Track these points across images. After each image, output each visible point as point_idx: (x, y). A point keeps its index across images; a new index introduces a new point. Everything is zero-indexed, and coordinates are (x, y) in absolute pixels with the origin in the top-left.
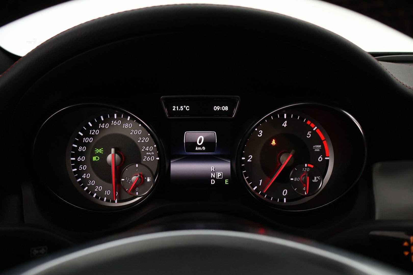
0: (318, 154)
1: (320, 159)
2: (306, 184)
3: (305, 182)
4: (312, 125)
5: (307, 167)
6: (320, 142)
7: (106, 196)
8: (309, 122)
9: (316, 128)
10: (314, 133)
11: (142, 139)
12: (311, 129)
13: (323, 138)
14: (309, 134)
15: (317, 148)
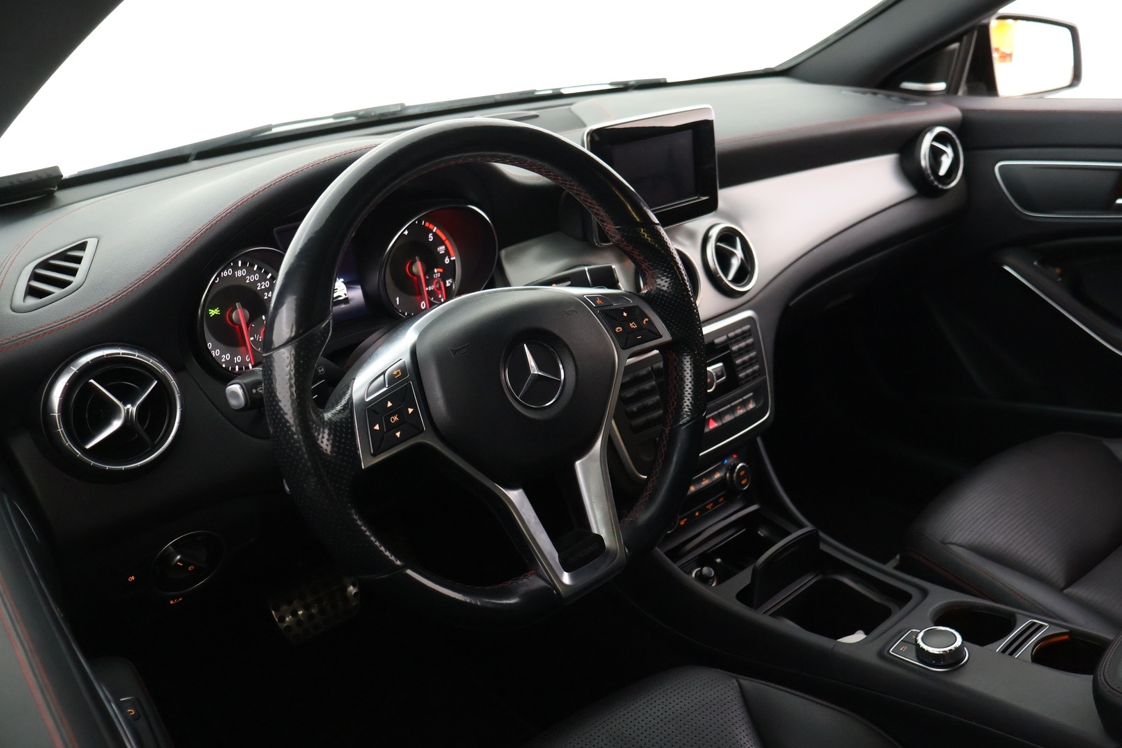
0: (444, 256)
1: (447, 261)
2: (442, 290)
3: (440, 288)
4: (431, 226)
5: (438, 272)
6: (443, 243)
7: (238, 363)
8: (427, 224)
9: (435, 228)
10: (435, 235)
11: (261, 286)
12: (431, 231)
13: (443, 238)
14: (431, 237)
15: (441, 249)
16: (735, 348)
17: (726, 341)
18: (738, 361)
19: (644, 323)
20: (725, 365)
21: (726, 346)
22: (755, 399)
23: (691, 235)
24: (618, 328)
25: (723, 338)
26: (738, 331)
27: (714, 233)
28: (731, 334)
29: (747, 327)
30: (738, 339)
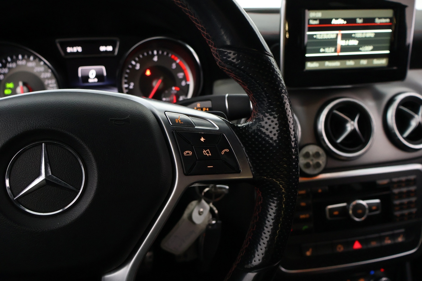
0: (181, 80)
1: (183, 83)
4: (176, 58)
6: (183, 71)
8: (173, 57)
9: (179, 60)
10: (178, 65)
12: (175, 61)
13: (184, 67)
14: (174, 66)
15: (181, 75)
16: (396, 191)
17: (388, 184)
18: (397, 202)
19: (223, 153)
20: (382, 201)
21: (388, 187)
22: (405, 235)
23: (378, 97)
24: (187, 152)
25: (385, 182)
26: (403, 179)
27: (399, 98)
28: (395, 180)
29: (412, 177)
30: (400, 184)
